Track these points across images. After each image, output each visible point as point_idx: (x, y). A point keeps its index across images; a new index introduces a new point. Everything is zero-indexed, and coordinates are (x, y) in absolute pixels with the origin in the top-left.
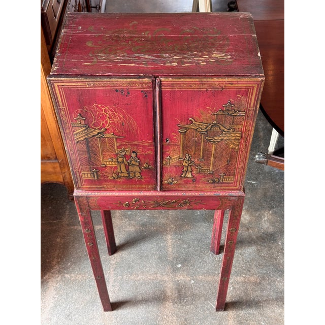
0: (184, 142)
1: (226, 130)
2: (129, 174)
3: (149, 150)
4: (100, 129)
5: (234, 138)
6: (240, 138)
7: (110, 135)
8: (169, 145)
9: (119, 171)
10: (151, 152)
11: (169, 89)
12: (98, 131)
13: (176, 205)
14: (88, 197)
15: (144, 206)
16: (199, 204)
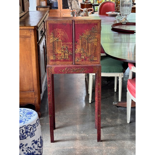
0: (81, 43)
1: (93, 38)
2: (65, 57)
3: (71, 46)
4: (57, 38)
5: (95, 41)
6: (97, 41)
7: (60, 40)
8: (77, 44)
9: (62, 55)
10: (71, 47)
11: (77, 23)
12: (57, 39)
13: (79, 71)
14: (51, 67)
15: (69, 72)
16: (87, 70)
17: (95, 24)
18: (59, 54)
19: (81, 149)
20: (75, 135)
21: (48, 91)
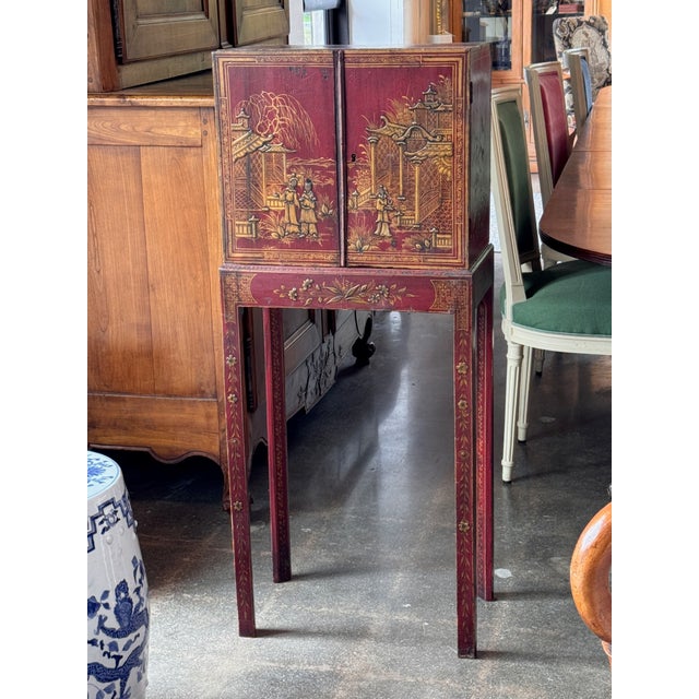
0: (376, 161)
1: (431, 139)
2: (300, 227)
3: (329, 176)
4: (266, 136)
5: (442, 154)
6: (450, 153)
7: (277, 147)
8: (356, 167)
9: (286, 220)
10: (331, 181)
11: (354, 66)
12: (262, 139)
13: (367, 297)
14: (238, 274)
15: (320, 300)
16: (403, 295)
17: (439, 70)
18: (276, 212)
19: (362, 680)
20: (368, 614)
21: (227, 390)
